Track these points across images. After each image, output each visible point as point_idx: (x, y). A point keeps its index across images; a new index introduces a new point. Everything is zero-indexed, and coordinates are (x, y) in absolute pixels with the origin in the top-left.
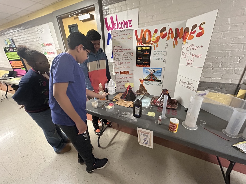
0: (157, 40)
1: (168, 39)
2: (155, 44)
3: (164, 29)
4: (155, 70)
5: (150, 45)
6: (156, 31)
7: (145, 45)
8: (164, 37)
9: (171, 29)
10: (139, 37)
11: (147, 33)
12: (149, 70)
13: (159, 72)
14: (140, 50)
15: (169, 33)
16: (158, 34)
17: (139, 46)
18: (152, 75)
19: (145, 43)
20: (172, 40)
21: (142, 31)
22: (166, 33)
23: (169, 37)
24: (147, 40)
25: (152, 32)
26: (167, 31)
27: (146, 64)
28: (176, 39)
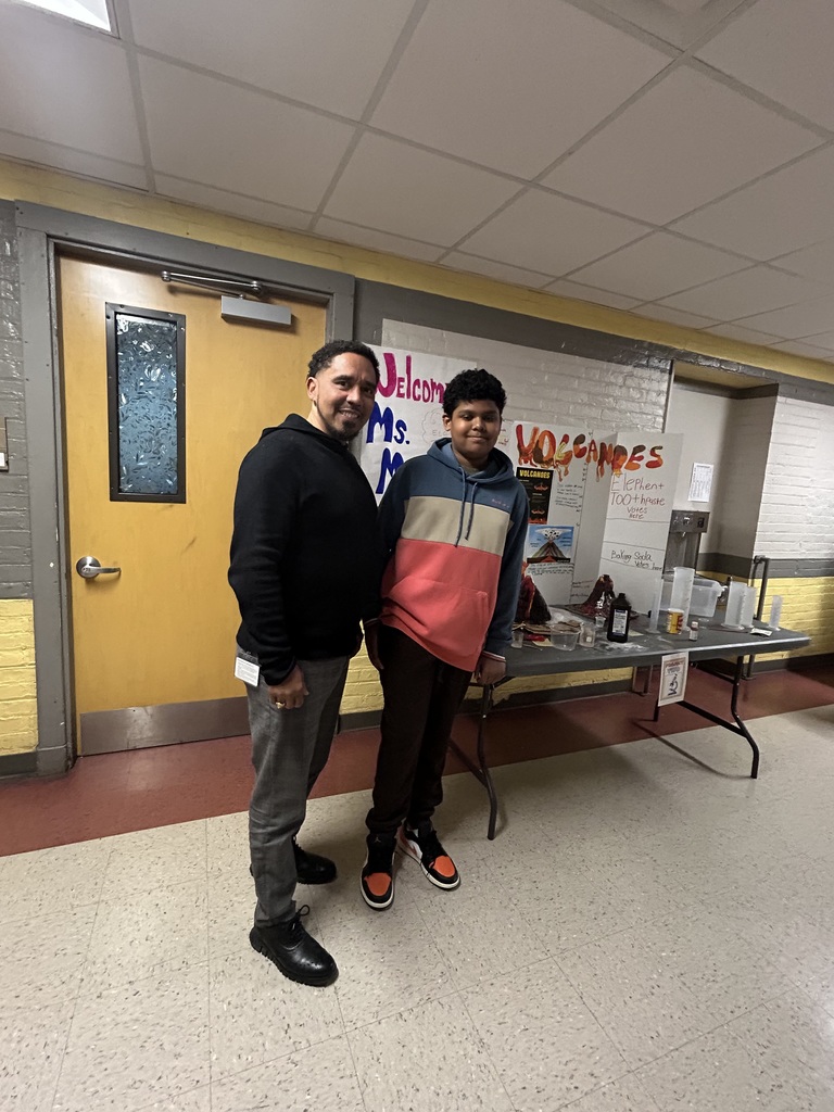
0: (567, 460)
1: (588, 460)
2: (562, 468)
3: (581, 439)
4: (559, 532)
5: (551, 468)
6: (566, 439)
7: (539, 467)
8: (580, 454)
9: (593, 442)
10: (526, 445)
11: (547, 439)
12: (544, 532)
13: (567, 538)
14: (527, 478)
15: (590, 450)
16: (570, 447)
17: (524, 466)
18: (550, 546)
19: (539, 459)
20: (594, 464)
21: (536, 431)
22: (585, 448)
23: (589, 456)
24: (545, 454)
25: (558, 439)
26: (586, 444)
27: (539, 516)
28: (601, 463)
